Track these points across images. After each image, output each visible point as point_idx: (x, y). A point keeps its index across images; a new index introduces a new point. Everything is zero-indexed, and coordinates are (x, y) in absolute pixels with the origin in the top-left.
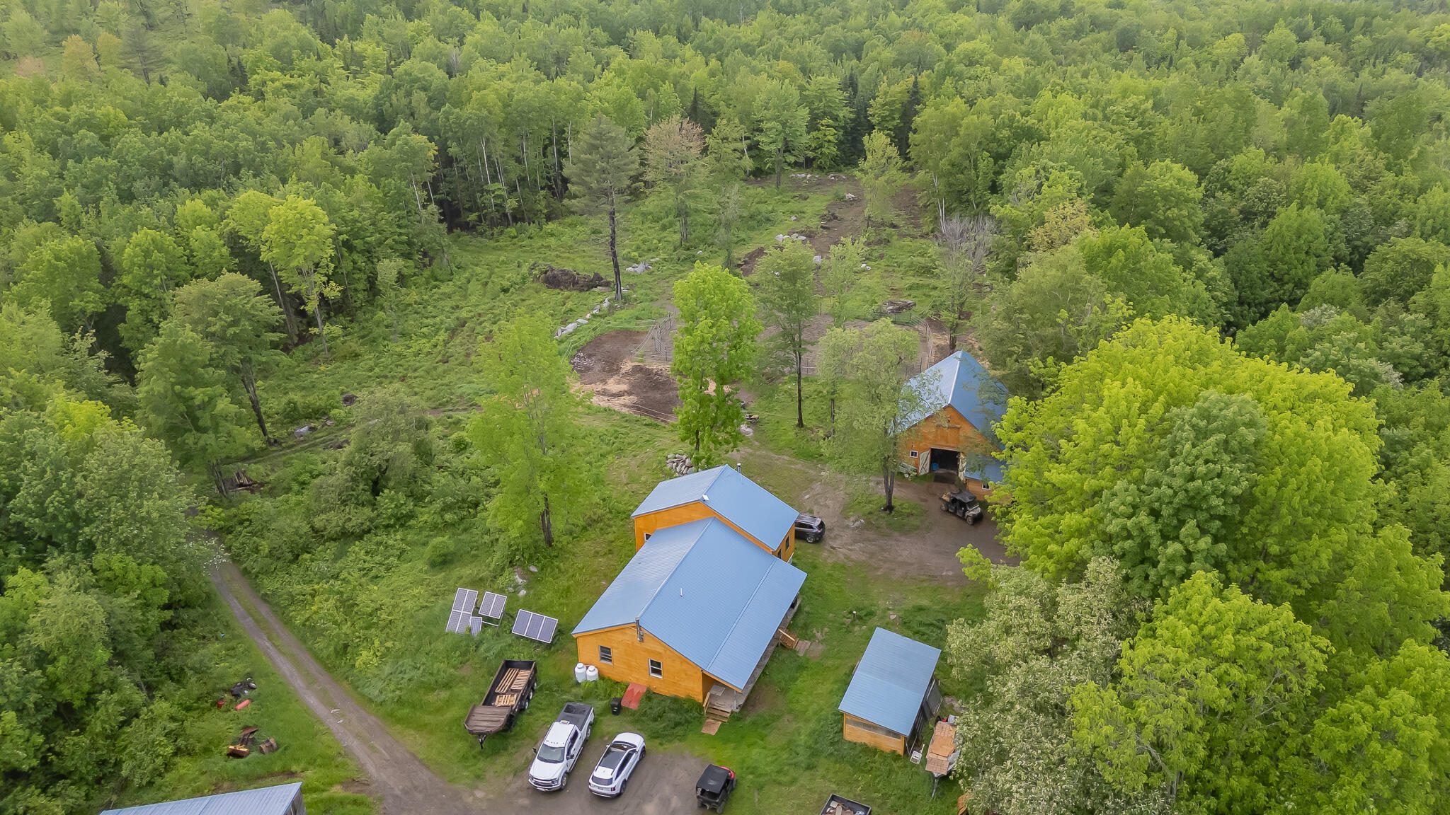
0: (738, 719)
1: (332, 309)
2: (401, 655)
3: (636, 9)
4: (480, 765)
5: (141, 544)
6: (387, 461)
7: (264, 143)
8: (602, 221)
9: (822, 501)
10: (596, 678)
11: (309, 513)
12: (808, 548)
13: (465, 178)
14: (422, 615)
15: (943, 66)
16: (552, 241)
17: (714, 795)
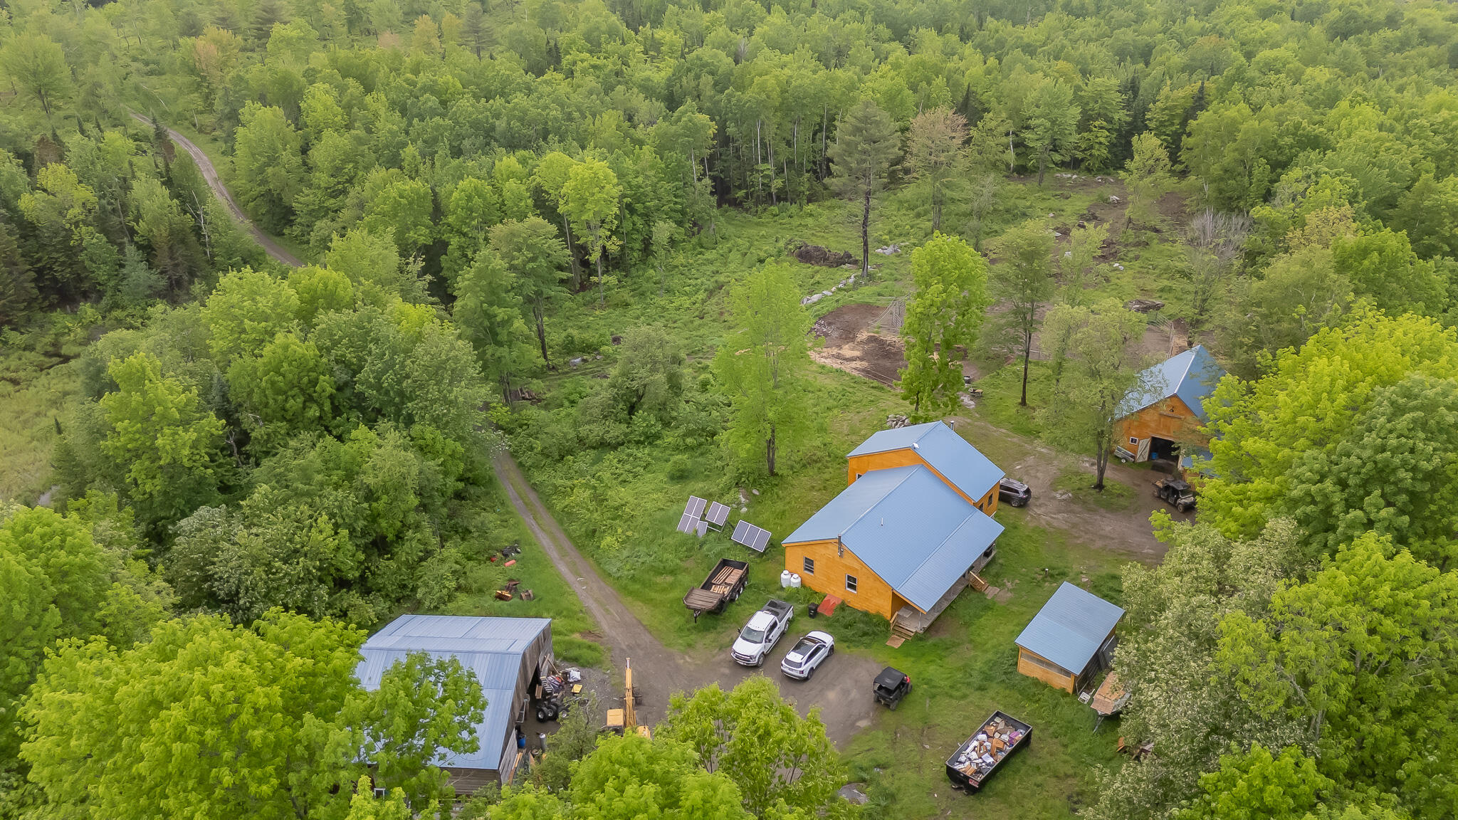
0: (921, 639)
1: (612, 262)
2: (637, 543)
3: (921, 7)
4: (693, 637)
5: (448, 422)
6: (645, 386)
7: (570, 114)
8: (857, 206)
9: (1032, 472)
10: (798, 585)
11: (576, 424)
12: (1011, 511)
13: (738, 158)
14: (659, 515)
15: (1233, 71)
16: (810, 221)
17: (889, 691)
